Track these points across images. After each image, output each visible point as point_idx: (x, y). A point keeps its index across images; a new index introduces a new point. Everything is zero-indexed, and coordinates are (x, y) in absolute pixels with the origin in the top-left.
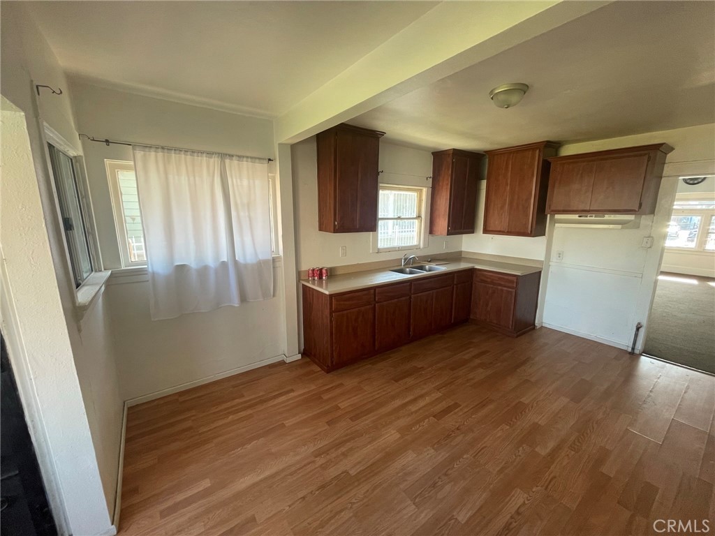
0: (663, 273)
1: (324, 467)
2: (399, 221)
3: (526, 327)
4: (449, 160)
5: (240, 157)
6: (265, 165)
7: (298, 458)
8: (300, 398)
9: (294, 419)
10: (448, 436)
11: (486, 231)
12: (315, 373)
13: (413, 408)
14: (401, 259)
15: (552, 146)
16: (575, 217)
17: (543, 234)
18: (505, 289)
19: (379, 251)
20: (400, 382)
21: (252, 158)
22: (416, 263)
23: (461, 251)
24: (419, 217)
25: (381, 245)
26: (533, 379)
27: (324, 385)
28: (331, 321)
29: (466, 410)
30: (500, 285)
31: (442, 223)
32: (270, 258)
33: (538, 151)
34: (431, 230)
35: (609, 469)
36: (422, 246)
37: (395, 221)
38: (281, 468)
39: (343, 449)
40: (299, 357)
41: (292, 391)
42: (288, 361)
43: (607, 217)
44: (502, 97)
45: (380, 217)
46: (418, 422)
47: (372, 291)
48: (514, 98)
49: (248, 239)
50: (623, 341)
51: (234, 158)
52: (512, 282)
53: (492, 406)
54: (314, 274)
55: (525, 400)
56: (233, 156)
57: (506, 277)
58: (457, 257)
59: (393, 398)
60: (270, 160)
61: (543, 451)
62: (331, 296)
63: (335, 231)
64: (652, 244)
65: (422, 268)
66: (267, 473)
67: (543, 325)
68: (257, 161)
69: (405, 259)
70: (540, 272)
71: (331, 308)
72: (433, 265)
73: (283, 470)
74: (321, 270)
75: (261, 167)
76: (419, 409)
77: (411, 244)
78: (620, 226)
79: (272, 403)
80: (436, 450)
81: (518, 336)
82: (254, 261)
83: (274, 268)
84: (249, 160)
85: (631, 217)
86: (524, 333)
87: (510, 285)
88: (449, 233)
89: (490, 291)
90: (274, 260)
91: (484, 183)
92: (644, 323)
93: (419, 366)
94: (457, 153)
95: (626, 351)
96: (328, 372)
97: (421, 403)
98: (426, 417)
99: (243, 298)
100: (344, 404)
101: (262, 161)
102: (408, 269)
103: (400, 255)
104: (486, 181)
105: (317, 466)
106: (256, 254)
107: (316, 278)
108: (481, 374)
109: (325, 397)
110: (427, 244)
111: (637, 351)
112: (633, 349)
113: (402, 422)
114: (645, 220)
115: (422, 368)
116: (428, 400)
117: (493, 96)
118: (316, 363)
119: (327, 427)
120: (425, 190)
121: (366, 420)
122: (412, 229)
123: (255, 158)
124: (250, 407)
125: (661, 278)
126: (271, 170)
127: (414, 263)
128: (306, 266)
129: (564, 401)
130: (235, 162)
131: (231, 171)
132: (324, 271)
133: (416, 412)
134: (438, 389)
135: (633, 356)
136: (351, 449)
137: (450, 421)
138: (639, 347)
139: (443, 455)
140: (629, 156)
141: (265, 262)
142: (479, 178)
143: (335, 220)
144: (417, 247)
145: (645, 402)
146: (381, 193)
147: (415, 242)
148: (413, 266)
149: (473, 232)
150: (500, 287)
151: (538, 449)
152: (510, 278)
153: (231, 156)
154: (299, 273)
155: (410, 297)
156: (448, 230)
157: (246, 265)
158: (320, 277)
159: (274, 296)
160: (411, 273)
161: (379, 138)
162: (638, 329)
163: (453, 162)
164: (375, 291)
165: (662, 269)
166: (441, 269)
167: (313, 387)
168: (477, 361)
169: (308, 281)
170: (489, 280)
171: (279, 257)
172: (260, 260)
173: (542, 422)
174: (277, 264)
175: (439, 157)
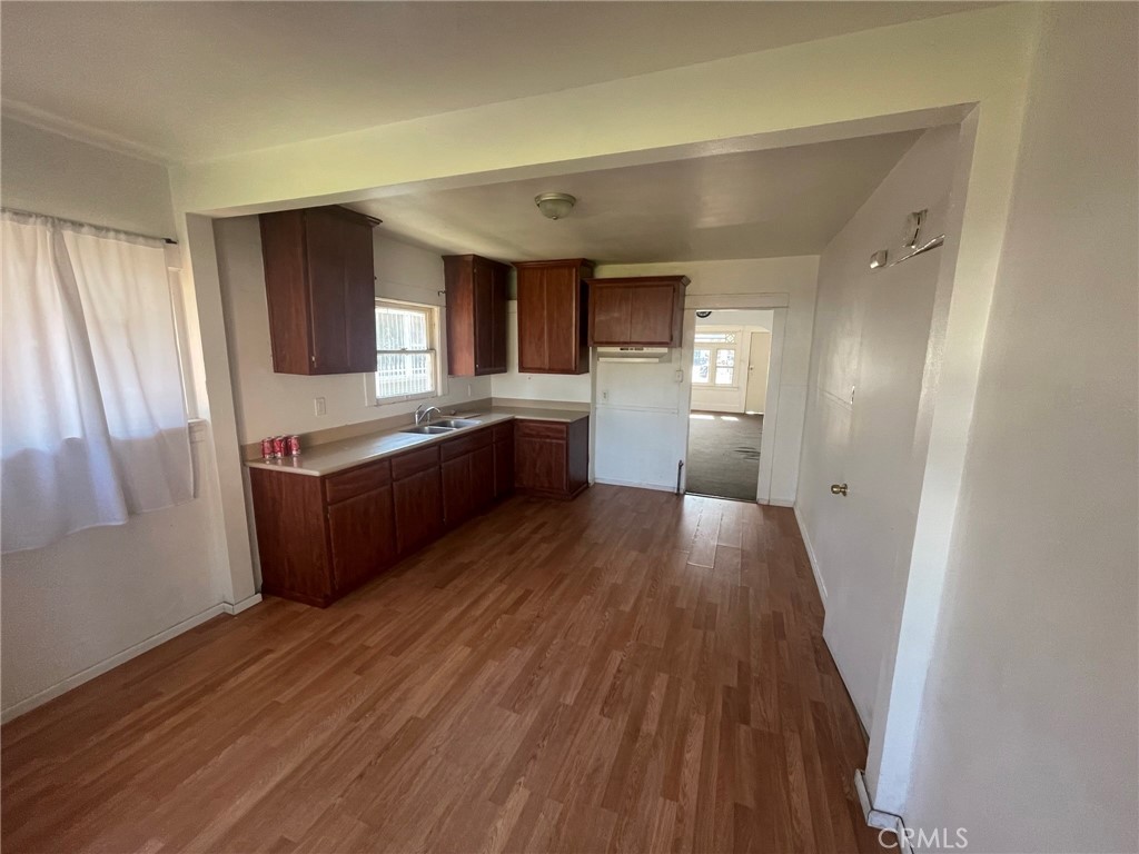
0: (694, 411)
1: (376, 727)
2: (403, 355)
3: (580, 487)
4: (469, 270)
5: (100, 230)
6: (160, 251)
7: (324, 736)
8: (289, 658)
9: (292, 689)
10: (530, 629)
11: (522, 369)
12: (300, 614)
13: (477, 612)
14: (413, 414)
15: (586, 265)
16: (617, 350)
17: (588, 372)
18: (554, 441)
19: (379, 403)
20: (448, 588)
21: (126, 233)
22: (436, 419)
23: (491, 399)
24: (431, 349)
25: (380, 393)
26: (601, 541)
27: (330, 625)
28: (326, 520)
29: (540, 595)
30: (548, 437)
31: (466, 360)
32: (182, 424)
33: (574, 270)
34: (451, 368)
35: (681, 603)
36: (440, 393)
37: (398, 355)
38: (301, 759)
39: (397, 694)
40: (259, 597)
41: (269, 651)
42: (237, 610)
43: (646, 350)
44: (549, 206)
45: (378, 349)
46: (489, 626)
47: (386, 464)
48: (563, 209)
49: (130, 391)
50: (668, 483)
51: (85, 229)
52: (561, 431)
53: (567, 582)
54: (273, 447)
55: (598, 564)
56: (81, 225)
57: (553, 426)
58: (485, 406)
59: (446, 608)
60: (169, 241)
61: (627, 608)
62: (323, 478)
63: (313, 371)
64: (682, 377)
65: (444, 424)
66: (278, 778)
67: (597, 481)
68: (141, 239)
69: (420, 414)
70: (588, 417)
71: (324, 499)
72: (461, 419)
73: (307, 761)
74: (286, 440)
75: (150, 254)
76: (486, 610)
77: (423, 391)
78: (657, 360)
79: (232, 683)
80: (519, 648)
81: (575, 498)
82: (149, 433)
83: (192, 443)
84: (122, 236)
85: (664, 350)
86: (577, 495)
87: (560, 435)
88: (478, 373)
89: (537, 447)
90: (191, 428)
91: (514, 306)
92: (684, 461)
93: (466, 561)
94: (479, 261)
95: (673, 493)
96: (326, 605)
97: (486, 603)
98: (498, 616)
99: (132, 510)
100: (375, 639)
101: (151, 242)
102: (426, 428)
103: (412, 408)
104: (516, 302)
105: (363, 731)
106: (151, 417)
107: (279, 455)
108: (545, 550)
109: (336, 641)
110: (447, 389)
111: (682, 492)
112: (678, 489)
113: (467, 634)
114: (676, 352)
115: (472, 563)
116: (492, 597)
117: (540, 203)
118: (298, 600)
119: (358, 677)
120: (436, 310)
121: (417, 647)
122: (422, 369)
123: (137, 235)
124: (190, 702)
125: (692, 416)
126: (170, 261)
127: (432, 418)
128: (254, 436)
129: (634, 554)
130: (88, 238)
131: (79, 257)
132: (294, 441)
133: (481, 616)
134: (501, 580)
135: (679, 496)
136: (409, 690)
137: (525, 612)
138: (683, 486)
139: (530, 651)
140: (658, 286)
141: (174, 434)
142: (506, 297)
143: (311, 354)
144: (431, 396)
145: (695, 536)
146: (379, 311)
147: (429, 388)
148: (435, 422)
149: (505, 371)
150: (548, 440)
151: (621, 608)
152: (558, 426)
153: (77, 225)
154: (242, 449)
155: (440, 468)
156: (476, 368)
157: (129, 444)
158: (287, 451)
159: (195, 497)
160: (432, 432)
161: (371, 227)
162: (680, 467)
163: (474, 274)
164: (390, 462)
165: (692, 408)
166: (474, 423)
167: (306, 635)
168: (538, 537)
169: (263, 460)
170: (534, 433)
171: (201, 424)
172: (160, 432)
173: (620, 582)
174: (198, 436)
175: (453, 264)
